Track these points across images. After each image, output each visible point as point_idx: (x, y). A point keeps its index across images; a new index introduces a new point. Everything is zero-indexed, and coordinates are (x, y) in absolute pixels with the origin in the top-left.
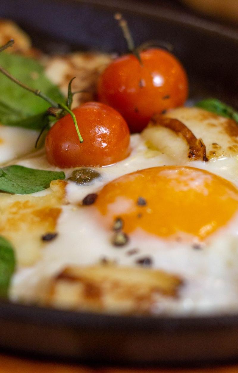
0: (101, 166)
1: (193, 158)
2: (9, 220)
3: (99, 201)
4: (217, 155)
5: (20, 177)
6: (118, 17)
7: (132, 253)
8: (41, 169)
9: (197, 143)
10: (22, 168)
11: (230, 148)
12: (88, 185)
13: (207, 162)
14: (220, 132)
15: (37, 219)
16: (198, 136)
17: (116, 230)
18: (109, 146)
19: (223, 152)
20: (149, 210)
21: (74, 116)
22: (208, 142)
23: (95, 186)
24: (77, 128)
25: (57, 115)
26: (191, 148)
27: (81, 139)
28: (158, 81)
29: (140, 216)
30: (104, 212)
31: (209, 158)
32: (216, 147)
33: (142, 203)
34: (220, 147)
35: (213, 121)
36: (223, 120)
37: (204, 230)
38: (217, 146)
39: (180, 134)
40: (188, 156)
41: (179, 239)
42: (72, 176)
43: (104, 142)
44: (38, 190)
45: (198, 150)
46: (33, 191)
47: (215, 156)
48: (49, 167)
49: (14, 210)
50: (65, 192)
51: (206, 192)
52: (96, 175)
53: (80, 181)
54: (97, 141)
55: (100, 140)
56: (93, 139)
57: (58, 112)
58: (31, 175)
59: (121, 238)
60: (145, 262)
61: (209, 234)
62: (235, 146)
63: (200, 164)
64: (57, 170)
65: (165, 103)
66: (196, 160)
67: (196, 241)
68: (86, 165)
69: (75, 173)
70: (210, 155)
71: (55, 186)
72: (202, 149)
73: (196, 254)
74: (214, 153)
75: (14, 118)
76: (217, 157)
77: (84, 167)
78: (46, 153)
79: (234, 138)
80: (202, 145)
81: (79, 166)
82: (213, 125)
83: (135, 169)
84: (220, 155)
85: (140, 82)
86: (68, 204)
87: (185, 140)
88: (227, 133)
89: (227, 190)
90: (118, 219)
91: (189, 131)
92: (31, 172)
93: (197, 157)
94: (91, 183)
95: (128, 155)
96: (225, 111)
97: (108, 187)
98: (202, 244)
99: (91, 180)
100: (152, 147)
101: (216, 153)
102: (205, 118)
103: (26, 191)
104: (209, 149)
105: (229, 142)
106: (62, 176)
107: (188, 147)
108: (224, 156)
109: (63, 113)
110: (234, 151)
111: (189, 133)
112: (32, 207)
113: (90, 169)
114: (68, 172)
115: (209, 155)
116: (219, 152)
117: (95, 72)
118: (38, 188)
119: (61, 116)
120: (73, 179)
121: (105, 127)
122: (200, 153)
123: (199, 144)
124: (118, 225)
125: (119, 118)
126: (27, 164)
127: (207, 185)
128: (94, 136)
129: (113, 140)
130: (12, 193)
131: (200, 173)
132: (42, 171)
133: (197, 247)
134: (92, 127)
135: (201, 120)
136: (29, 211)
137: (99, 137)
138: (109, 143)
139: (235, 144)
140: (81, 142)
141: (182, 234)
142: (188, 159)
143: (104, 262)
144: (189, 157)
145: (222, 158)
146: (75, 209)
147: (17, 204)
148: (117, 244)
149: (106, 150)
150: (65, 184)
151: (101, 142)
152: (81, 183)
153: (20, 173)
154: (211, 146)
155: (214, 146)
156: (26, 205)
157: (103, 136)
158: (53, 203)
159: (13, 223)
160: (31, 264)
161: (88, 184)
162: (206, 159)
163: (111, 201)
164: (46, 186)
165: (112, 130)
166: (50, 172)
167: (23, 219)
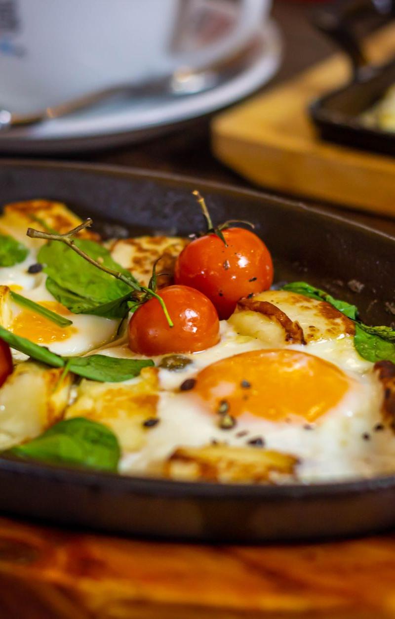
0: (192, 353)
1: (291, 341)
2: (105, 407)
3: (198, 386)
4: (315, 338)
5: (104, 366)
6: (196, 193)
7: (241, 435)
8: (125, 358)
9: (293, 326)
10: (104, 357)
11: (329, 331)
12: (180, 372)
13: (305, 346)
14: (315, 315)
15: (134, 406)
16: (293, 320)
17: (222, 414)
18: (200, 330)
19: (322, 334)
20: (254, 392)
21: (161, 299)
22: (304, 325)
23: (190, 372)
24: (166, 311)
25: (141, 300)
26: (287, 331)
27: (171, 324)
28: (243, 262)
29: (246, 398)
30: (206, 396)
31: (307, 341)
32: (314, 330)
33: (246, 386)
34: (318, 330)
35: (306, 304)
36: (316, 303)
37: (314, 410)
38: (314, 328)
39: (274, 317)
40: (285, 339)
41: (288, 420)
42: (162, 363)
43: (195, 326)
44: (128, 379)
45: (295, 333)
46: (122, 380)
47: (313, 339)
48: (134, 356)
49: (108, 397)
50: (158, 380)
51: (311, 373)
52: (188, 362)
53: (172, 368)
54: (188, 325)
55: (190, 324)
56: (183, 323)
57: (142, 296)
58: (116, 365)
59: (227, 421)
60: (257, 443)
61: (319, 415)
62: (334, 329)
63: (299, 347)
64: (144, 358)
65: (252, 286)
66: (293, 343)
67: (306, 422)
68: (176, 352)
69: (165, 360)
70: (309, 338)
71: (146, 374)
72: (299, 331)
73: (308, 434)
74: (312, 336)
75: (86, 306)
76: (316, 340)
77: (173, 354)
78: (129, 340)
79: (331, 320)
80: (299, 328)
81: (168, 353)
82: (307, 308)
83: (231, 354)
84: (319, 338)
85: (225, 263)
86: (163, 390)
87: (280, 323)
88: (323, 315)
89: (332, 371)
90: (223, 402)
91: (283, 314)
92: (116, 361)
93: (295, 341)
94: (184, 369)
95: (219, 341)
96: (316, 293)
97: (206, 372)
98: (313, 424)
99: (184, 366)
100: (241, 332)
101: (315, 336)
102: (297, 301)
103: (115, 380)
104: (306, 332)
105: (326, 324)
106: (151, 363)
107: (284, 330)
108: (323, 338)
109: (147, 298)
110: (334, 333)
111: (283, 316)
112: (127, 394)
113: (181, 356)
114: (157, 360)
115: (307, 339)
116: (318, 335)
117: (166, 254)
118: (126, 376)
119: (146, 300)
120: (164, 365)
121: (196, 310)
122: (298, 336)
123: (295, 326)
124: (224, 408)
125: (206, 300)
126: (108, 353)
127: (311, 366)
128: (184, 320)
129: (204, 325)
130: (101, 382)
131: (302, 355)
132: (127, 360)
133: (307, 428)
134: (182, 310)
135: (294, 303)
136: (123, 398)
137: (189, 321)
138: (199, 328)
139: (332, 326)
140: (171, 327)
141: (292, 416)
142: (286, 342)
143: (215, 443)
144: (287, 340)
145: (321, 341)
146: (173, 395)
147: (110, 392)
148: (224, 427)
149: (196, 336)
150: (156, 371)
151: (191, 326)
152: (174, 370)
153: (103, 362)
154: (308, 329)
155: (311, 329)
156: (120, 392)
157: (193, 320)
158: (148, 390)
159: (111, 411)
160: (136, 450)
161: (181, 370)
162: (304, 343)
163: (213, 384)
164: (137, 374)
165: (202, 314)
166: (136, 361)
167: (119, 406)
